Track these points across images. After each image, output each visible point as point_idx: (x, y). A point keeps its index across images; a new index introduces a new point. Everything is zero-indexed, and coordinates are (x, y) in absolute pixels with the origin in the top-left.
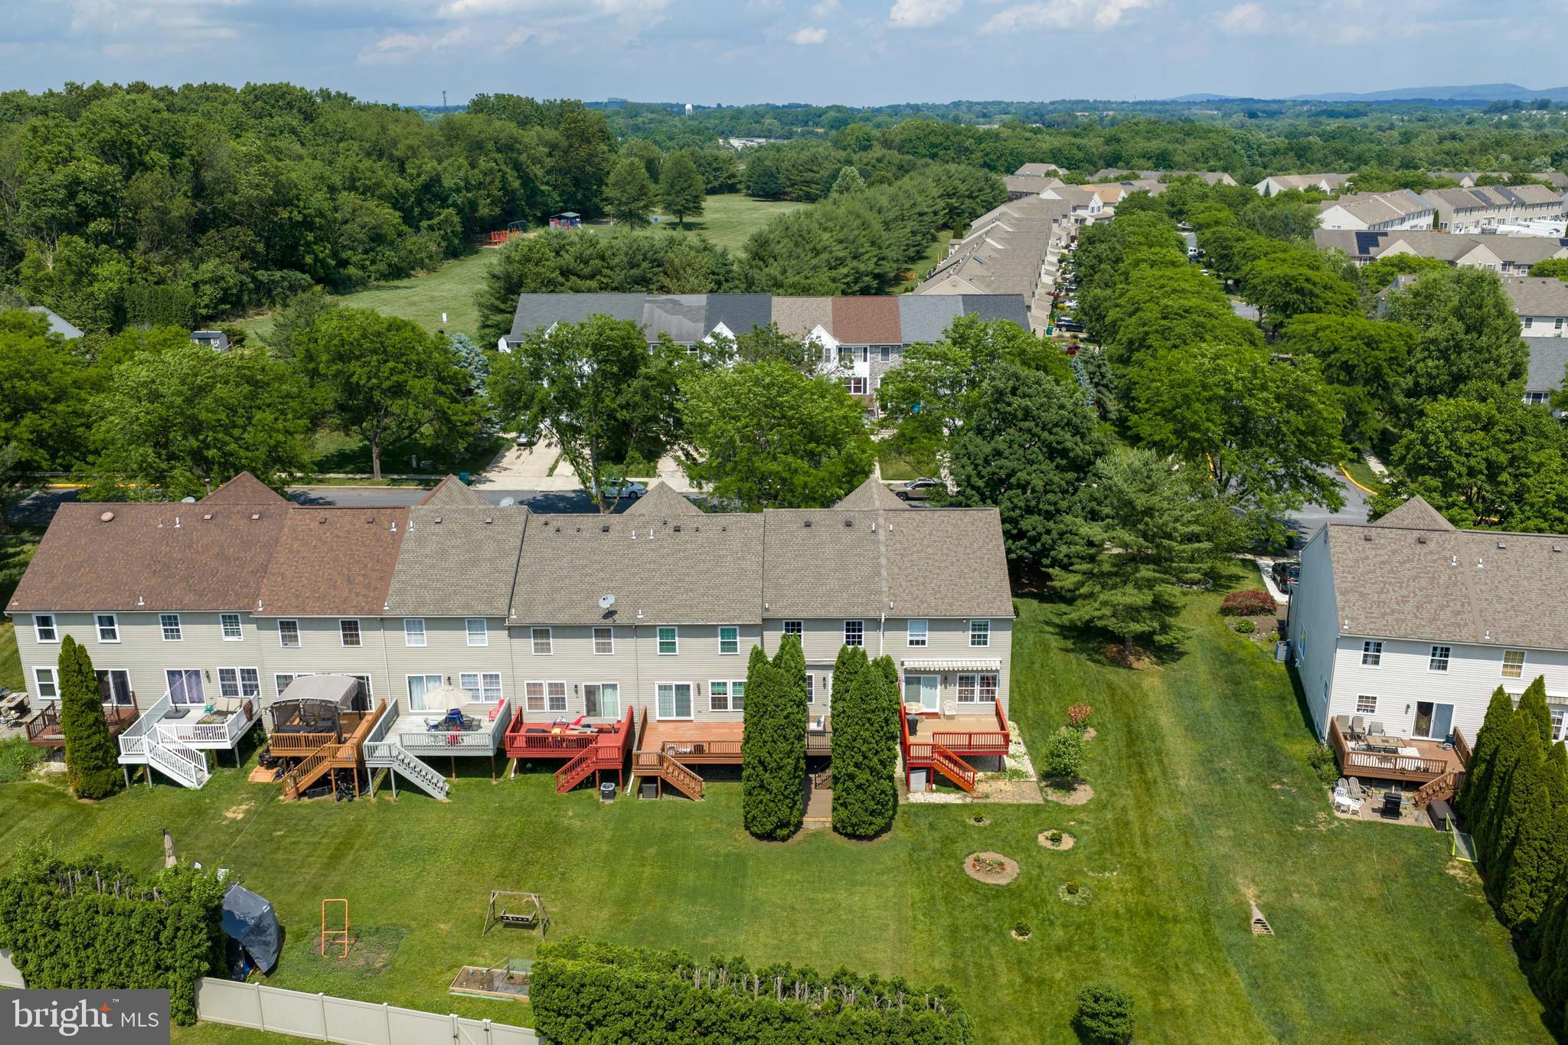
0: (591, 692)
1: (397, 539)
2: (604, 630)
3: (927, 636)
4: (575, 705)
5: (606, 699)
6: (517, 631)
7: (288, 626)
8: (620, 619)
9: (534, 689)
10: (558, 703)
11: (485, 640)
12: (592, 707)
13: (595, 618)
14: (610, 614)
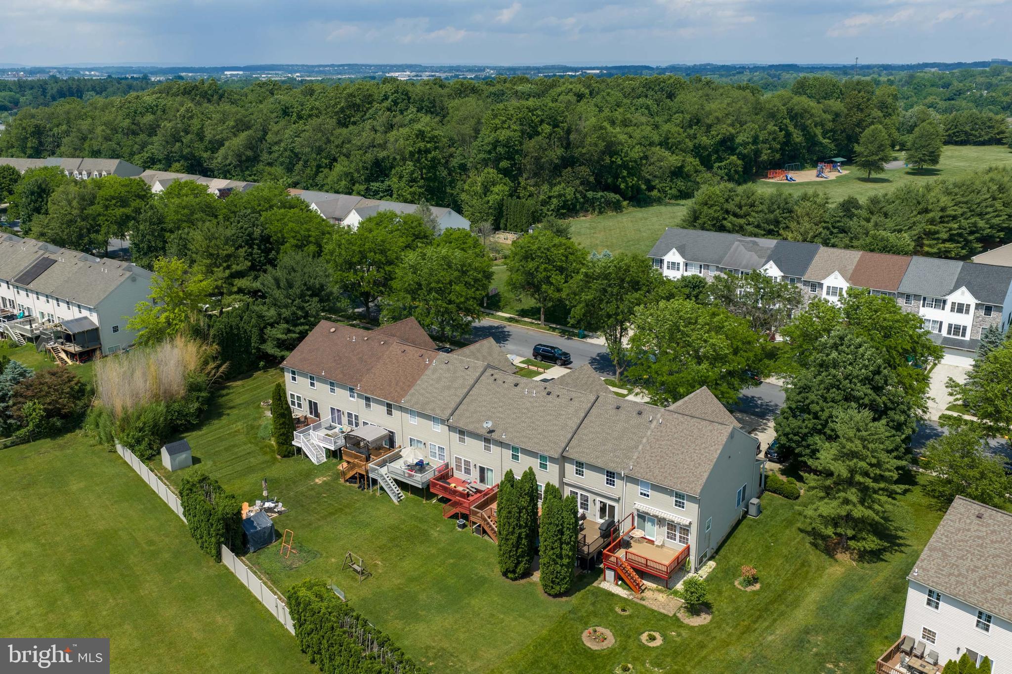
0: (482, 470)
1: (426, 367)
2: (488, 439)
3: (650, 492)
4: (475, 474)
5: (488, 475)
6: (452, 428)
7: (368, 399)
8: (494, 436)
9: (458, 460)
10: (468, 471)
11: (440, 429)
12: (482, 480)
13: (483, 432)
14: (491, 432)
